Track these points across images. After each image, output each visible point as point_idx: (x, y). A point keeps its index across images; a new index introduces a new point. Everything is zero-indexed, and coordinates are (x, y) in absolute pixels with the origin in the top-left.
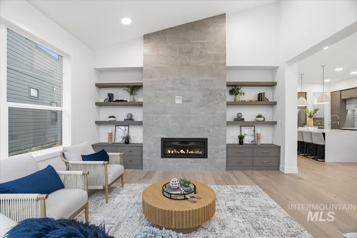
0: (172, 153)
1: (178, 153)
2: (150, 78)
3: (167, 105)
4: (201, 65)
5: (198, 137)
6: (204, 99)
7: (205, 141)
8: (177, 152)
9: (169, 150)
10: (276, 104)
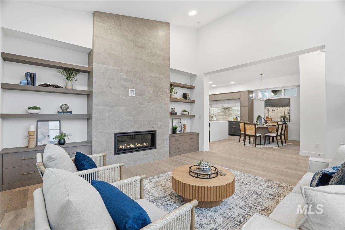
0: (123, 147)
1: (129, 147)
2: (102, 64)
3: (120, 97)
4: (152, 62)
5: (148, 130)
6: (154, 94)
7: (154, 133)
8: (127, 146)
9: (121, 145)
10: (195, 102)
